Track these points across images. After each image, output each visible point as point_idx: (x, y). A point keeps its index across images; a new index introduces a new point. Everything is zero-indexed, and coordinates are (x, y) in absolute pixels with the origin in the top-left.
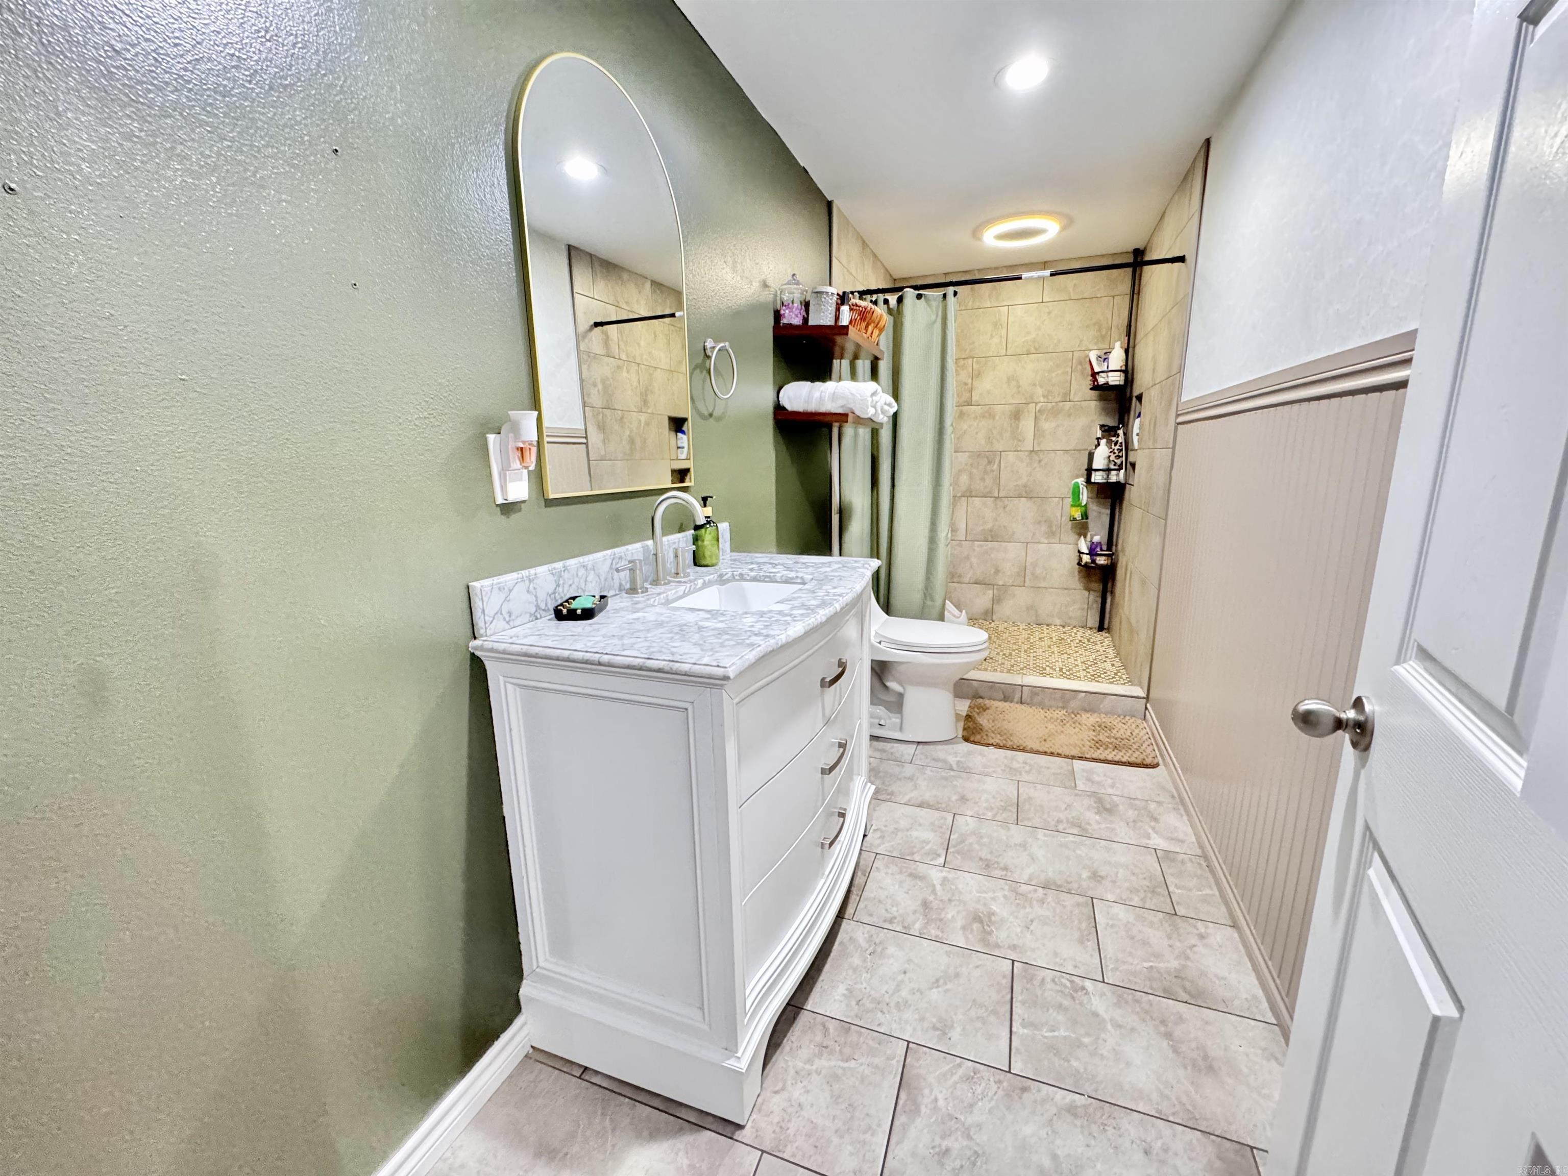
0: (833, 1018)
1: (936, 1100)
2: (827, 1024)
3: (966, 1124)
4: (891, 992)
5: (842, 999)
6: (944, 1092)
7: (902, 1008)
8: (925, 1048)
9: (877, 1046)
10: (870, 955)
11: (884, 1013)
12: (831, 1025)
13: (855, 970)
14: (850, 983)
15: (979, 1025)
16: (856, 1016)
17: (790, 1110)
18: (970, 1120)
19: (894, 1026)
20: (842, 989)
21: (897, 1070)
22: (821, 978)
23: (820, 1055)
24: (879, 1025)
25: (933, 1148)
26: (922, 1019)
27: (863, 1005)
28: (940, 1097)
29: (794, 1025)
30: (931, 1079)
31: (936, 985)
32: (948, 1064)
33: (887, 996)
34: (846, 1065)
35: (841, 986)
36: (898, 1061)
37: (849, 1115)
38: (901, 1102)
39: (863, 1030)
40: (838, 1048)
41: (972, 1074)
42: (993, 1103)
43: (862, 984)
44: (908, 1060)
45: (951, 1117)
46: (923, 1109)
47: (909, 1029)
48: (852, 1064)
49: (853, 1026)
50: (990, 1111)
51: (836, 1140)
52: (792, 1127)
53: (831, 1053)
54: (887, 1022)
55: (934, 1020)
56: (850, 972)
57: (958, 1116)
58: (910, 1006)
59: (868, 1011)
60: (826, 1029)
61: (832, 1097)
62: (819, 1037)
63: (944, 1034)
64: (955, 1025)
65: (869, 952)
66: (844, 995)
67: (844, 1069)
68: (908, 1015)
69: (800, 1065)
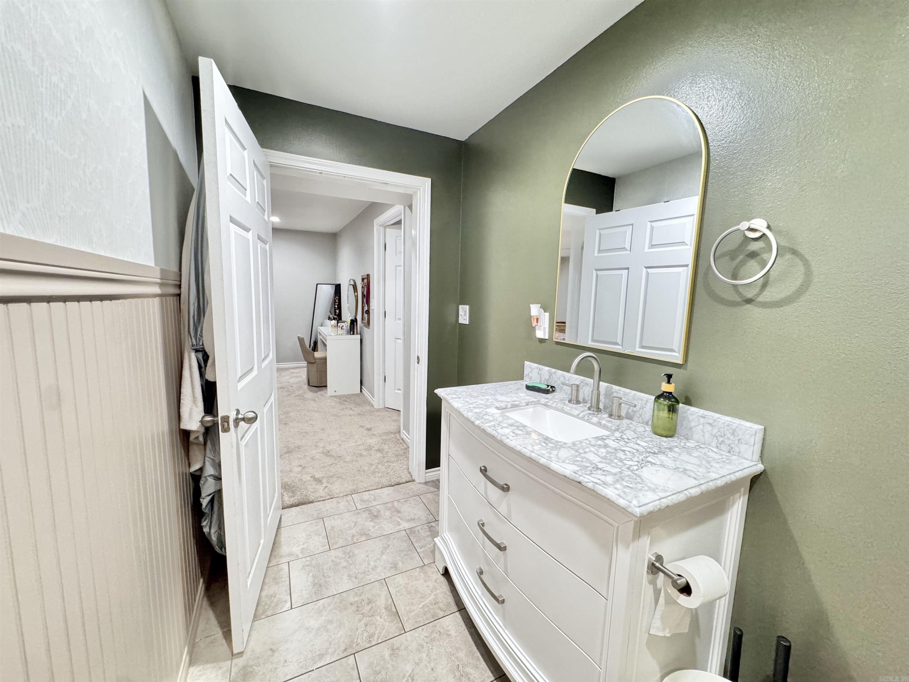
0: (443, 617)
1: (381, 618)
2: (443, 613)
3: (365, 617)
4: (431, 651)
5: (448, 628)
6: (379, 623)
7: (419, 646)
8: (397, 635)
9: (416, 620)
10: (458, 665)
11: (425, 637)
12: (441, 614)
13: (457, 649)
14: (452, 639)
15: (377, 669)
16: (435, 626)
17: (427, 578)
18: (364, 620)
19: (417, 635)
20: (453, 633)
21: (402, 617)
22: (466, 630)
23: (434, 599)
24: (423, 629)
25: (374, 602)
26: (406, 648)
27: (437, 633)
28: (380, 620)
29: (454, 602)
30: (387, 624)
31: (412, 676)
32: (383, 635)
33: (431, 647)
34: (423, 604)
35: (454, 634)
36: (404, 620)
37: (408, 590)
38: (393, 607)
39: (427, 622)
40: (430, 607)
41: (371, 639)
42: (357, 633)
43: (446, 643)
44: (400, 625)
45: (372, 616)
46: (384, 611)
47: (409, 639)
48: (420, 606)
49: (433, 620)
50: (358, 629)
51: (406, 581)
52: (423, 575)
53: (431, 604)
54: (422, 634)
55: (400, 653)
56: (458, 646)
57: (369, 618)
58: (416, 651)
59: (433, 632)
60: (442, 610)
61: (418, 591)
62: (441, 605)
63: (393, 650)
64: (389, 658)
65: (461, 666)
66: (449, 631)
67: (422, 602)
68: (414, 645)
69: (438, 591)
